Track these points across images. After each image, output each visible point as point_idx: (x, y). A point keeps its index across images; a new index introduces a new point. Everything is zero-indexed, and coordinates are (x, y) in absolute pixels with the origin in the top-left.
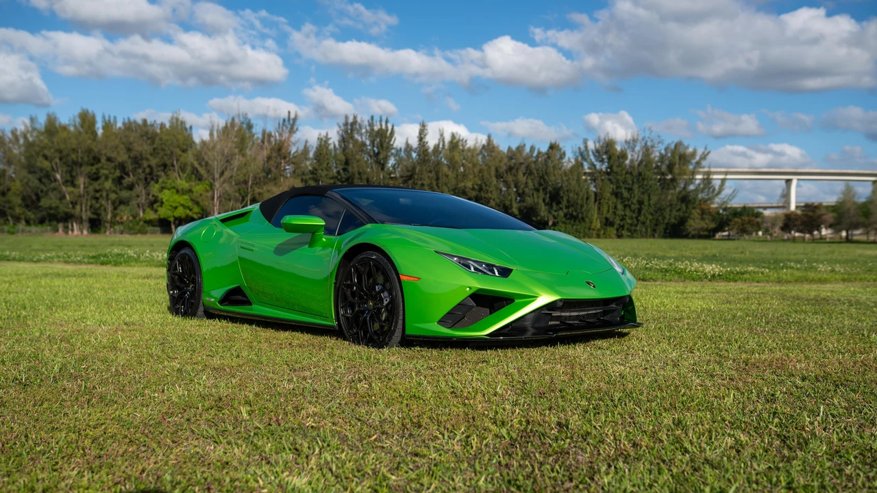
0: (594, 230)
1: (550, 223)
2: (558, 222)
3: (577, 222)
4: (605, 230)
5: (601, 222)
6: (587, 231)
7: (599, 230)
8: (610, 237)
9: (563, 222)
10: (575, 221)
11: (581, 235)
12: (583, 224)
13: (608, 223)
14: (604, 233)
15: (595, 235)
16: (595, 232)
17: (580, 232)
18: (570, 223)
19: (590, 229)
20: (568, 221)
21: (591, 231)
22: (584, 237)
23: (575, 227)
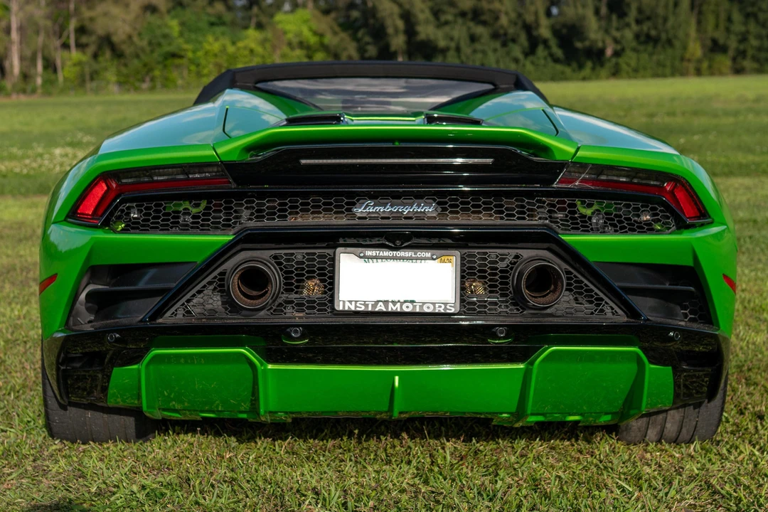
0: (689, 60)
1: (609, 52)
2: (623, 50)
3: (659, 48)
4: (711, 60)
5: (703, 46)
6: (677, 63)
7: (699, 61)
8: (721, 74)
9: (635, 50)
10: (655, 47)
11: (668, 71)
12: (670, 51)
13: (716, 47)
14: (710, 67)
15: (692, 70)
16: (691, 67)
17: (664, 66)
18: (645, 50)
19: (682, 59)
20: (641, 48)
21: (685, 64)
22: (673, 75)
23: (655, 58)
